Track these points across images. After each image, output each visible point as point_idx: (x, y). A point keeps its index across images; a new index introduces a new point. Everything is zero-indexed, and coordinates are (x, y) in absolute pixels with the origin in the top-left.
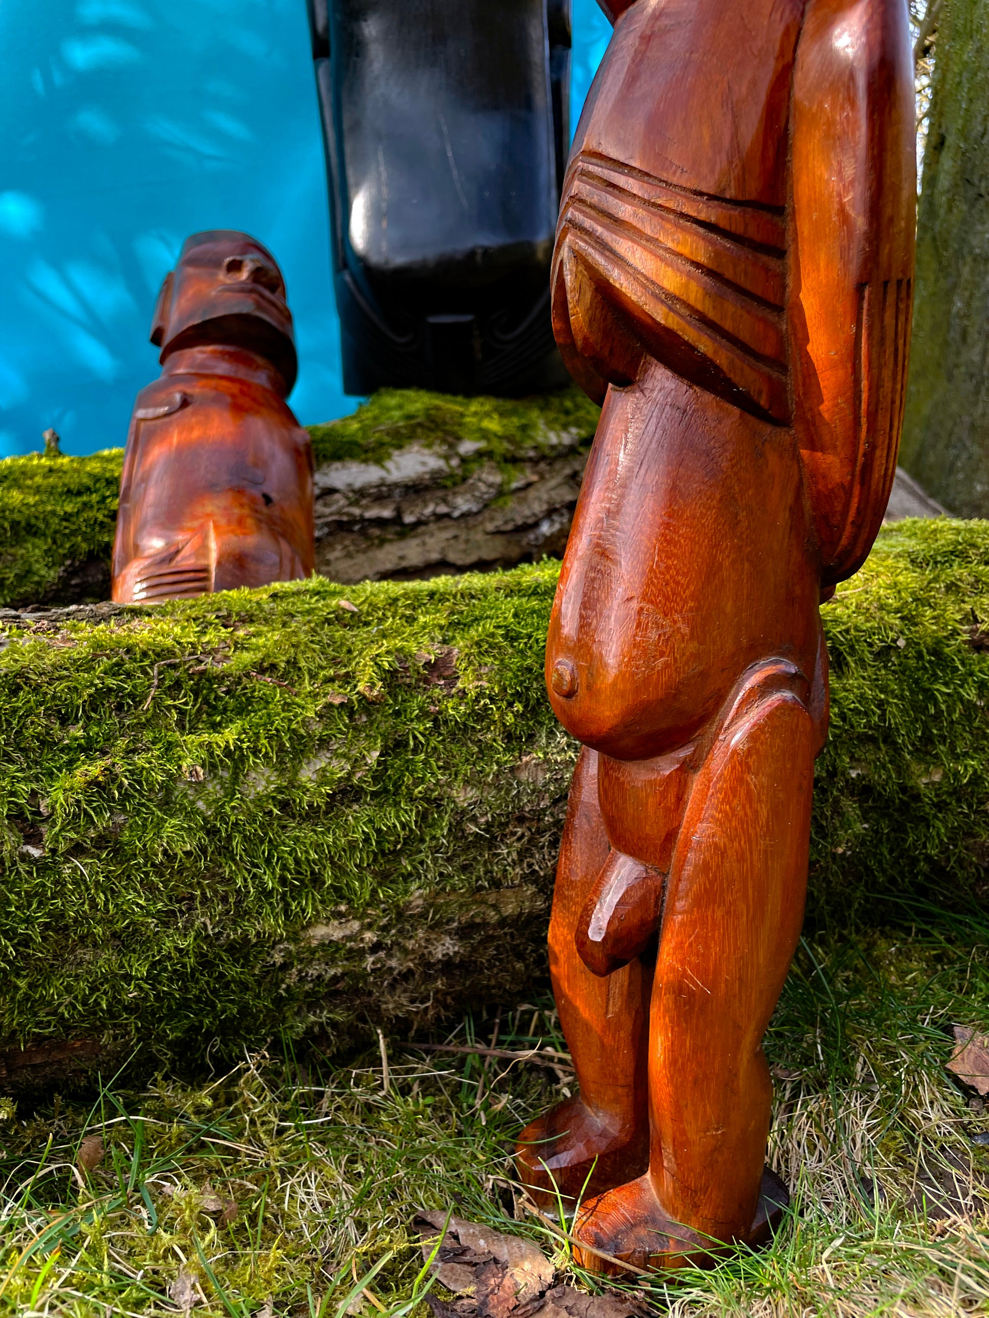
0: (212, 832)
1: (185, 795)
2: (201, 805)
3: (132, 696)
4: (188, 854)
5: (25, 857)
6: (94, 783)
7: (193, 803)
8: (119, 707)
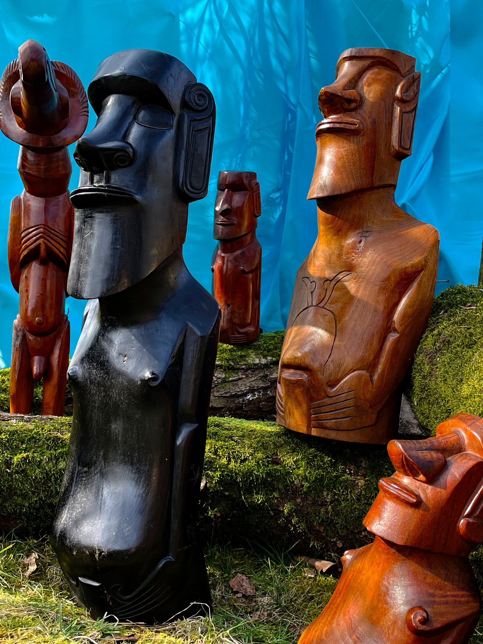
0: (47, 474)
1: (44, 465)
2: (47, 468)
3: (38, 439)
4: (40, 478)
5: (7, 472)
6: (24, 458)
7: (45, 467)
8: (35, 442)
